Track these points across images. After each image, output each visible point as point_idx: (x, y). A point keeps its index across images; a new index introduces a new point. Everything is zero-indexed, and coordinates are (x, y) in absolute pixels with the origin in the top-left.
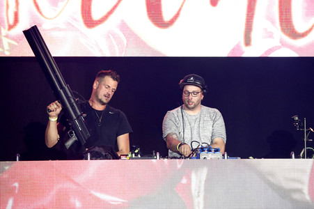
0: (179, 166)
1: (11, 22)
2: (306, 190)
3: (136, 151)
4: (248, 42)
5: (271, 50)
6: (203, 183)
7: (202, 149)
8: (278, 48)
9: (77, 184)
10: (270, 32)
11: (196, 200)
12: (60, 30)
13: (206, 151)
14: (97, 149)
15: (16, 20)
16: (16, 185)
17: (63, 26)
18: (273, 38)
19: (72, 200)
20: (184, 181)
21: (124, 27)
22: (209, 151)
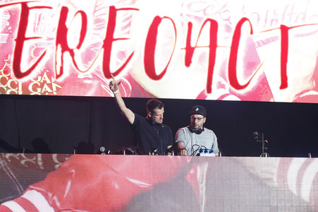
1: (58, 73)
2: (275, 179)
3: (155, 151)
4: (209, 90)
5: (223, 97)
6: (205, 173)
7: (201, 151)
8: (227, 95)
9: (117, 172)
11: (200, 186)
12: (89, 79)
13: (204, 152)
14: (129, 149)
15: (62, 72)
16: (73, 171)
17: (91, 76)
19: (113, 184)
20: (192, 172)
21: (130, 78)
22: (206, 152)
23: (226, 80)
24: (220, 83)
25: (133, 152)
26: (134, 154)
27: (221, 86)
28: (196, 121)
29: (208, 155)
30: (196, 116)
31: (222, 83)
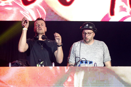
0: (66, 71)
3: (41, 63)
4: (112, 13)
7: (82, 62)
10: (125, 8)
13: (84, 63)
17: (11, 4)
18: (126, 11)
20: (70, 80)
21: (44, 4)
22: (86, 63)
23: (126, 4)
24: (121, 7)
25: (21, 64)
26: (22, 66)
27: (123, 9)
28: (87, 36)
29: (87, 65)
30: (87, 31)
31: (124, 7)
